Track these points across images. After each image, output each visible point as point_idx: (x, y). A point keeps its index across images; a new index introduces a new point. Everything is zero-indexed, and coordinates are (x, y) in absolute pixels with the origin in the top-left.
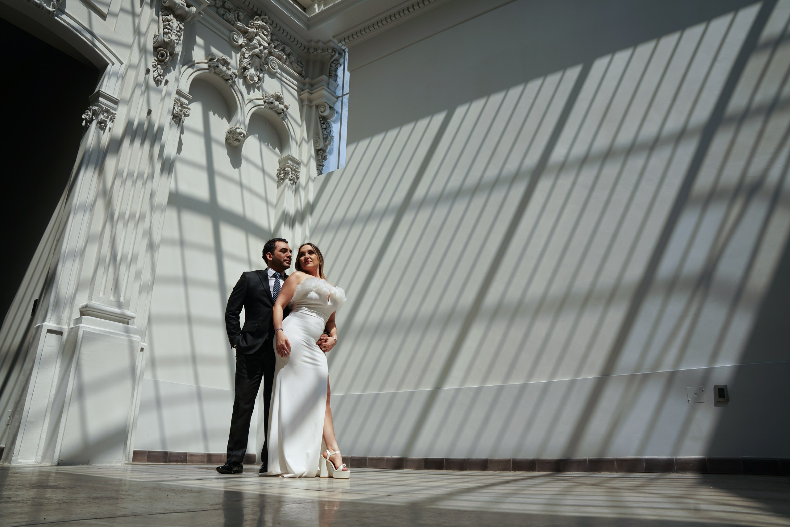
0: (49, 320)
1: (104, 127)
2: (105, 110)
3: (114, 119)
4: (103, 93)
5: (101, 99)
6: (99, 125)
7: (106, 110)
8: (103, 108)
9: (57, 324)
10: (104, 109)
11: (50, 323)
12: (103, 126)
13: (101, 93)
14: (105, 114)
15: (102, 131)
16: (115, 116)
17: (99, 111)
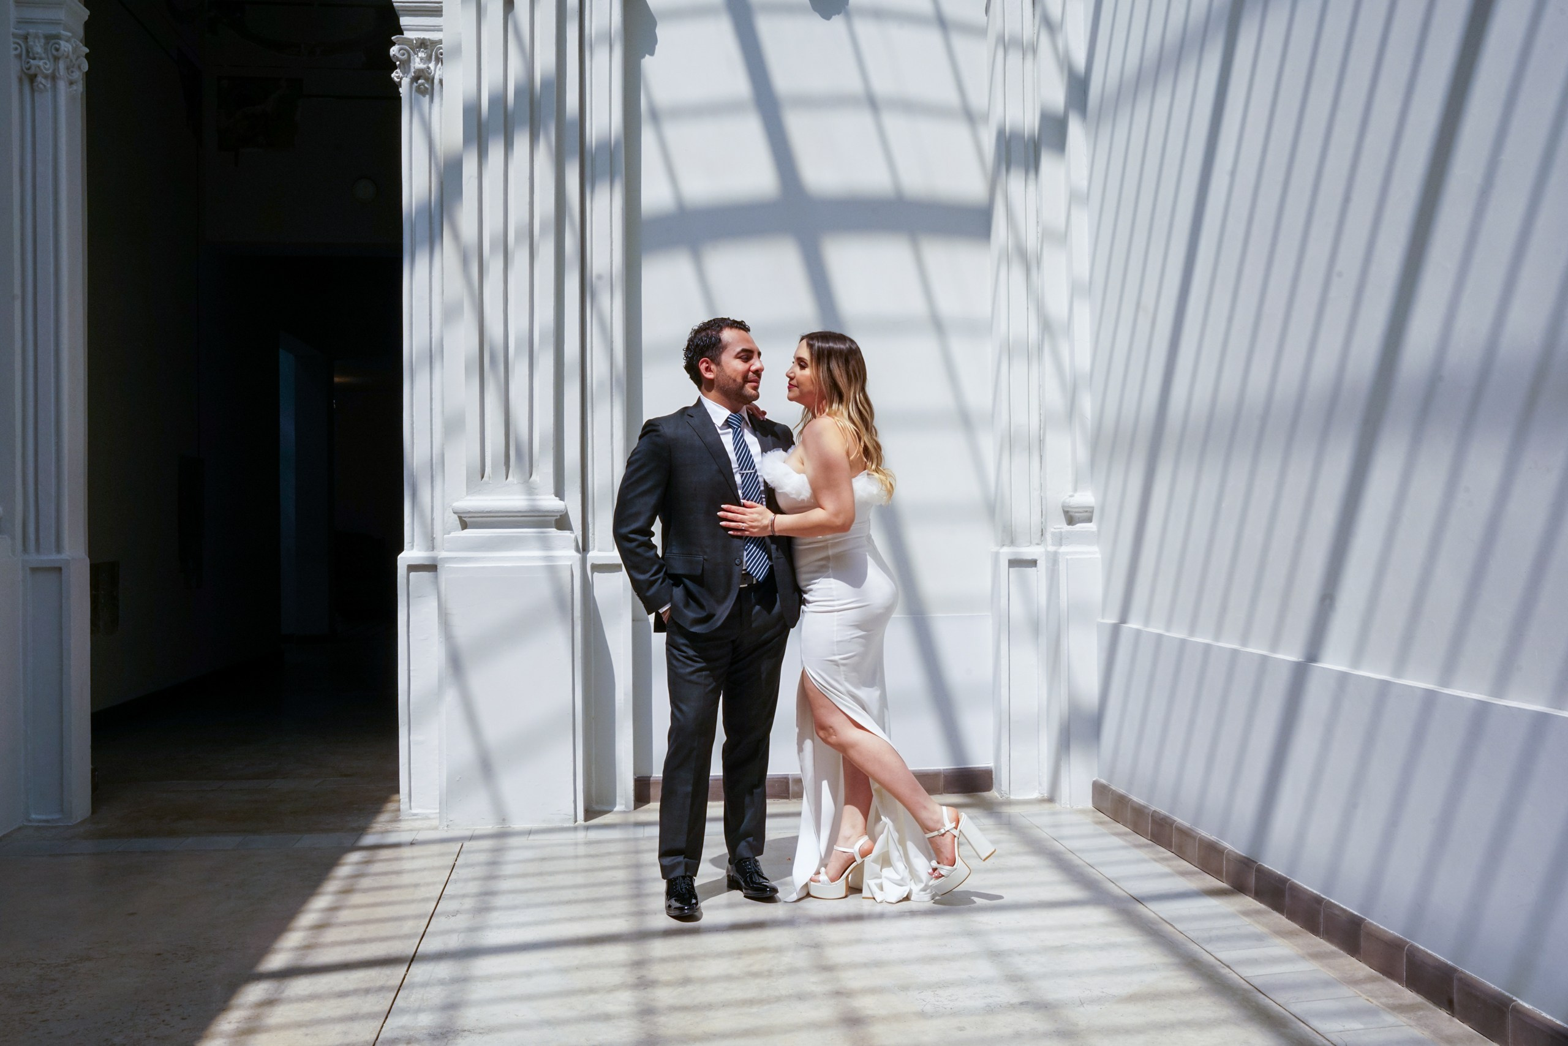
0: (410, 544)
1: (426, 85)
2: (418, 44)
3: (442, 54)
4: (402, 6)
5: (404, 21)
6: (415, 84)
7: (420, 41)
8: (412, 40)
9: (427, 550)
10: (415, 42)
11: (414, 549)
12: (423, 84)
13: (398, 6)
14: (420, 55)
15: (424, 96)
16: (441, 48)
17: (404, 55)
